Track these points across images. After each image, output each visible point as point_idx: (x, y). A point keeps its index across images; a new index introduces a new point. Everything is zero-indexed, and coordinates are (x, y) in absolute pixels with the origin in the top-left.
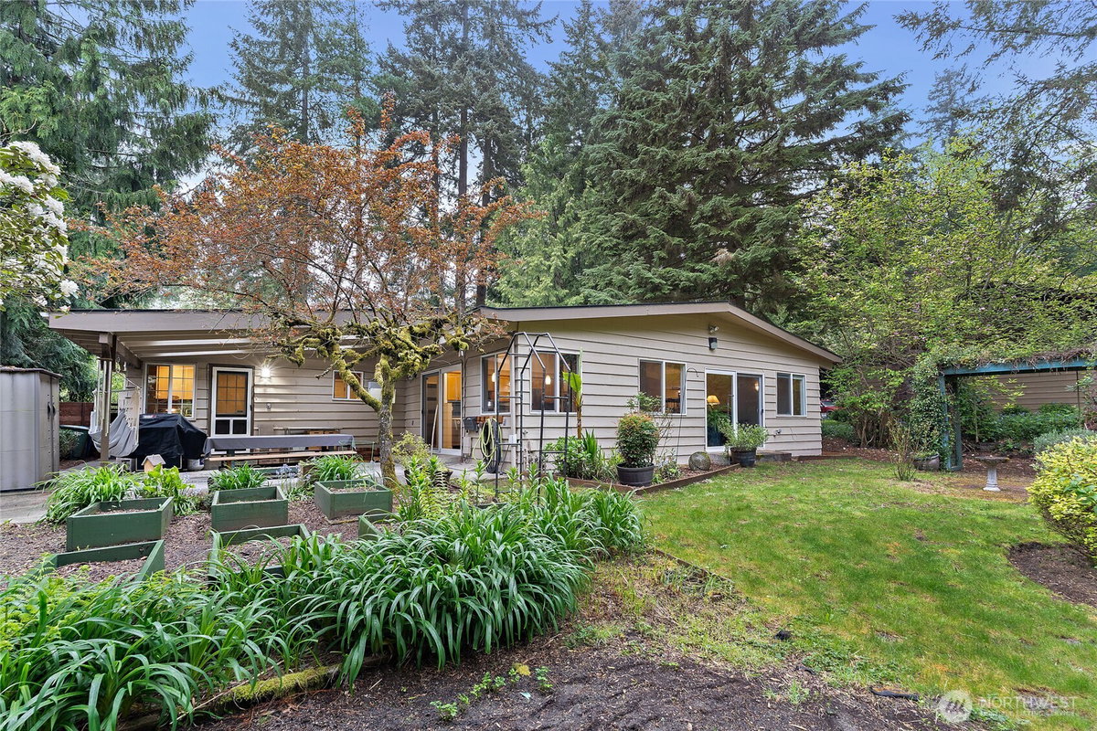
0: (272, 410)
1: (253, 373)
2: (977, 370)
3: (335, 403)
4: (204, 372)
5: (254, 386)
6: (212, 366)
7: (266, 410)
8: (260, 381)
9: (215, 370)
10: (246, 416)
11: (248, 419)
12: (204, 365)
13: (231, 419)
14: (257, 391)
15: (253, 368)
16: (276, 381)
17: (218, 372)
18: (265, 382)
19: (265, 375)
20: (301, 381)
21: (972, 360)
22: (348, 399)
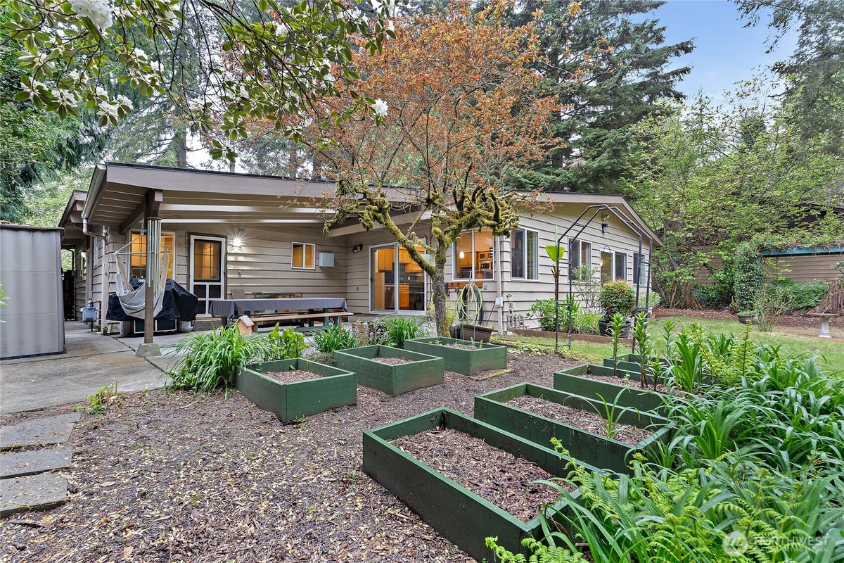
0: (243, 276)
1: (226, 242)
2: (788, 252)
3: (293, 271)
4: (183, 240)
5: (227, 254)
6: (190, 234)
7: (237, 276)
8: (232, 250)
9: (193, 238)
10: (220, 281)
11: (222, 284)
12: (183, 233)
13: (207, 284)
14: (230, 258)
15: (226, 237)
16: (245, 251)
17: (195, 240)
18: (236, 250)
19: (236, 244)
20: (266, 251)
21: (784, 245)
22: (304, 267)
